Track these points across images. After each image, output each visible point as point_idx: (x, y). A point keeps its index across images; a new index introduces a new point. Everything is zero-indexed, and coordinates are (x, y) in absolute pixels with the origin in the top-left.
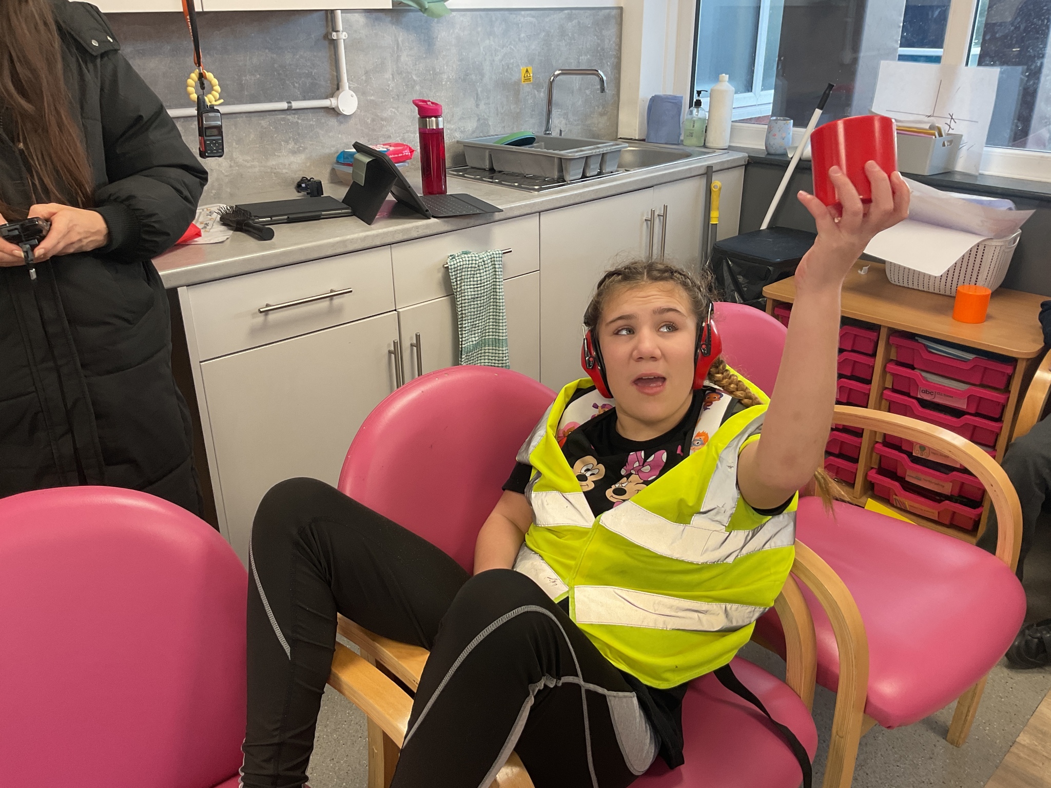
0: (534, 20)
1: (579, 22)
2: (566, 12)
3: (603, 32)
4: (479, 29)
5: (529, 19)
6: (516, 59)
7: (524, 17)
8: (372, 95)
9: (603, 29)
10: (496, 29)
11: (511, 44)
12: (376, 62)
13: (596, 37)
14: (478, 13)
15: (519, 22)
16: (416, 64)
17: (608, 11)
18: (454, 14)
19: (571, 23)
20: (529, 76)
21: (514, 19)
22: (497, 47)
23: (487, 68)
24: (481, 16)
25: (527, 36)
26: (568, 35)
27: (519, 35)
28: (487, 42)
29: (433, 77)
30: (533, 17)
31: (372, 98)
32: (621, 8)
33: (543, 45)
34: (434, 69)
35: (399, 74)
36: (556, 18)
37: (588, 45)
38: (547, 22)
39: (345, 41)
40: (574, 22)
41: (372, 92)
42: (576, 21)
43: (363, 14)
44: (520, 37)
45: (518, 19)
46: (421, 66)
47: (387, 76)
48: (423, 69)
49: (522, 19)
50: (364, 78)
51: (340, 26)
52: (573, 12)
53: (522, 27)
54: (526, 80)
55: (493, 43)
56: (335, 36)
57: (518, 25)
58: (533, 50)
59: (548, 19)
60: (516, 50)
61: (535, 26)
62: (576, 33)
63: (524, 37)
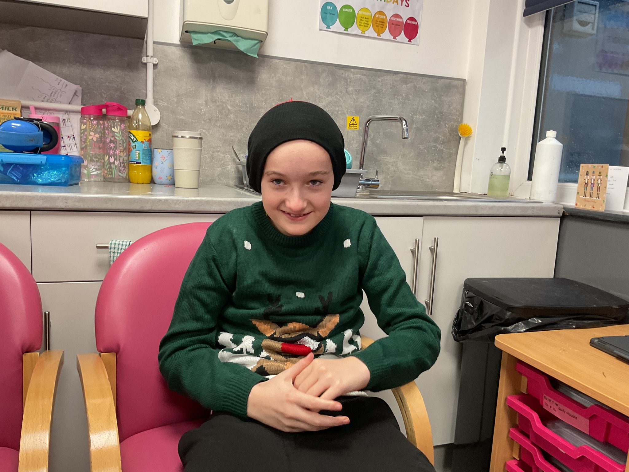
0: (364, 78)
1: (415, 87)
2: (401, 75)
3: (442, 98)
4: (304, 77)
5: (359, 76)
6: (342, 107)
7: (354, 74)
8: (182, 115)
9: (443, 95)
10: (321, 80)
11: (337, 94)
12: (190, 88)
13: (433, 101)
14: (303, 64)
15: (348, 77)
16: (232, 97)
17: (449, 81)
18: (277, 61)
19: (405, 86)
20: (355, 123)
21: (343, 74)
22: (321, 95)
24: (306, 67)
25: (356, 90)
26: (402, 95)
27: (347, 88)
28: (311, 89)
29: (250, 110)
30: (364, 75)
31: (182, 117)
32: (464, 80)
33: (373, 100)
34: (251, 104)
35: (213, 102)
36: (389, 79)
37: (424, 106)
38: (379, 81)
39: (155, 66)
40: (409, 85)
41: (182, 113)
42: (412, 85)
43: (181, 48)
44: (348, 90)
45: (346, 75)
46: (238, 99)
47: (200, 102)
48: (239, 102)
49: (351, 76)
50: (175, 100)
51: (150, 52)
52: (409, 76)
53: (350, 82)
54: (351, 126)
55: (317, 91)
56: (144, 60)
57: (346, 79)
58: (361, 103)
59: (380, 80)
60: (342, 100)
61: (365, 83)
62: (411, 95)
63: (352, 90)
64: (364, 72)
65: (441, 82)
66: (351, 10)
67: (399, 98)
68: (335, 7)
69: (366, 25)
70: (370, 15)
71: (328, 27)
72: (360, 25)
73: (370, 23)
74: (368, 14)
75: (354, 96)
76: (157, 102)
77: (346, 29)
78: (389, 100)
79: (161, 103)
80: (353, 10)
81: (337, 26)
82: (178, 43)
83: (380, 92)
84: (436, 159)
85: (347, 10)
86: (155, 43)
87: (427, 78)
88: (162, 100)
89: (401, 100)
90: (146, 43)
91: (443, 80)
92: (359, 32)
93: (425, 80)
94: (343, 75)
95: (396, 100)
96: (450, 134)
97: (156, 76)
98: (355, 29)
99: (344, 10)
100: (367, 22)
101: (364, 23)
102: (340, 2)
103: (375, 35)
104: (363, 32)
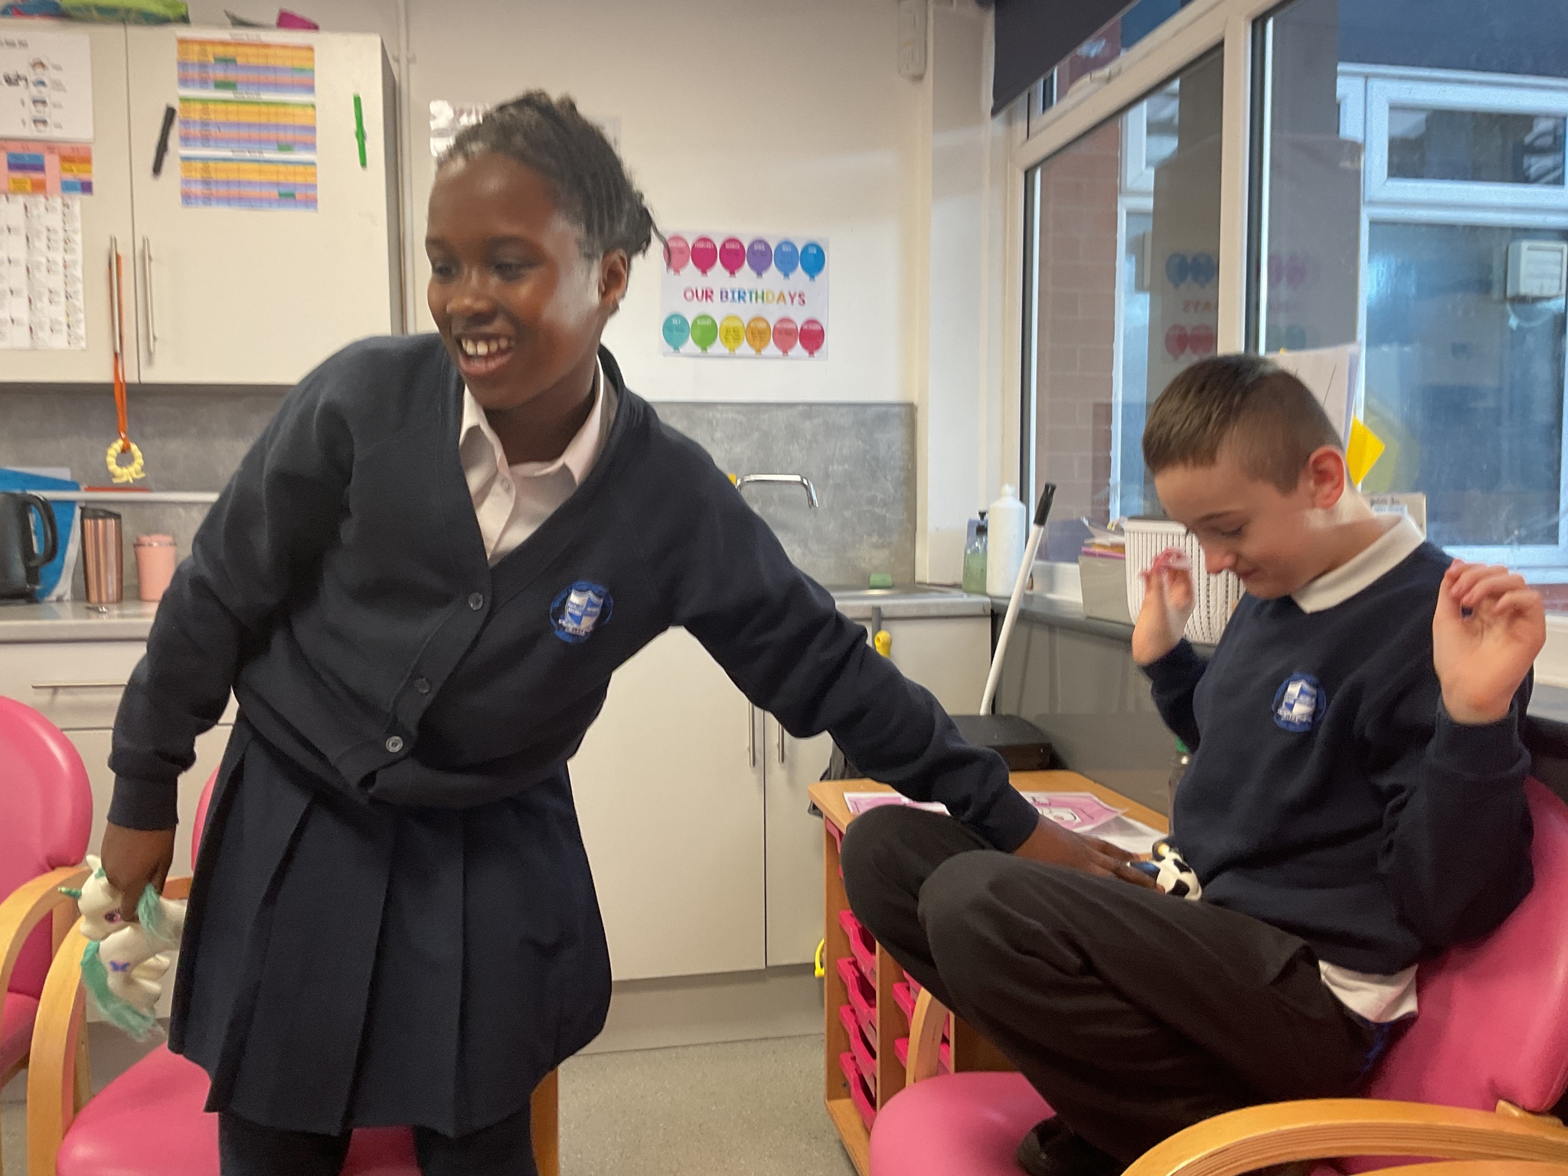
0: (740, 417)
1: (826, 423)
2: (800, 408)
3: (876, 435)
5: (730, 415)
7: (724, 412)
9: (876, 431)
13: (860, 442)
17: (883, 409)
19: (809, 423)
21: (703, 414)
25: (727, 436)
26: (805, 437)
27: (712, 435)
32: (912, 405)
33: (758, 448)
36: (782, 415)
37: (845, 451)
38: (764, 421)
40: (815, 422)
45: (710, 415)
49: (718, 415)
53: (717, 425)
57: (710, 422)
58: (737, 454)
59: (766, 416)
61: (741, 423)
62: (821, 435)
63: (720, 437)
64: (739, 408)
65: (871, 411)
66: (708, 322)
68: (684, 321)
69: (737, 339)
70: (741, 324)
71: (676, 349)
72: (727, 341)
73: (742, 334)
74: (737, 324)
75: (725, 446)
77: (704, 349)
80: (713, 321)
81: (690, 346)
83: (768, 436)
84: (874, 531)
85: (703, 322)
89: (804, 444)
91: (874, 409)
92: (727, 352)
93: (841, 410)
94: (704, 416)
95: (797, 444)
96: (896, 491)
98: (718, 347)
99: (698, 322)
100: (737, 336)
101: (733, 336)
102: (691, 311)
103: (753, 352)
104: (732, 350)
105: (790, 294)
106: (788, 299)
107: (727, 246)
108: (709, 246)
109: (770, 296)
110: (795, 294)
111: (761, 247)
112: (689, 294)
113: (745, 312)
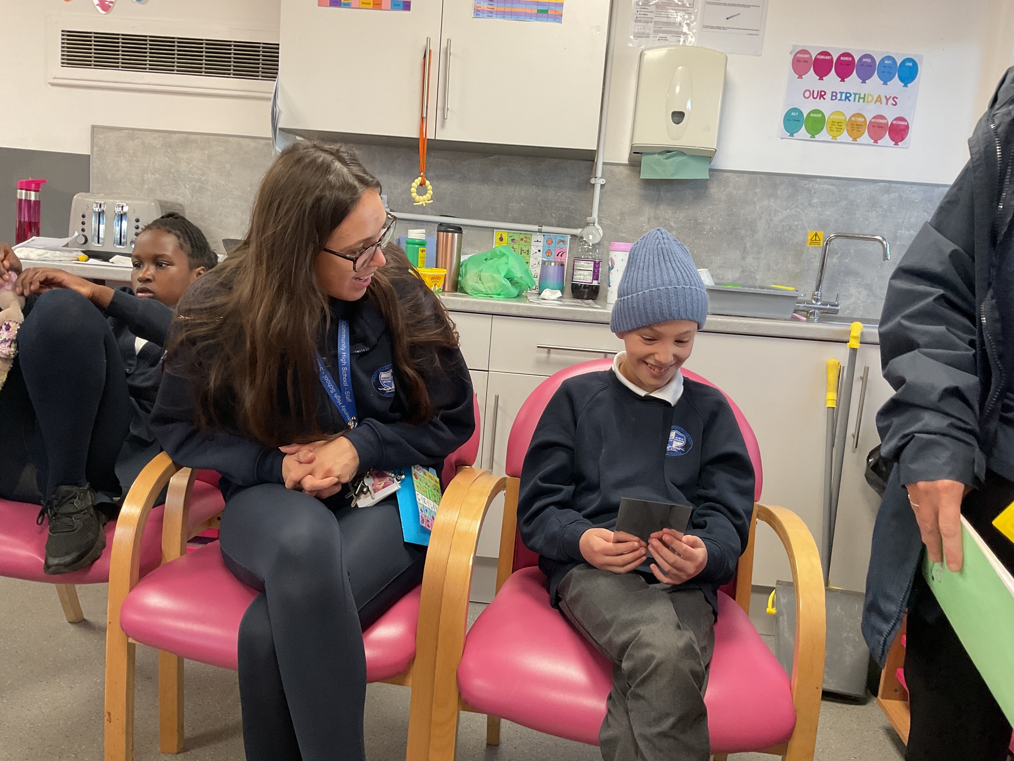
0: (833, 188)
1: (900, 197)
2: (882, 184)
4: (758, 190)
5: (826, 186)
6: (802, 221)
7: (820, 184)
8: (624, 233)
10: (779, 192)
11: (797, 206)
12: (634, 206)
14: (758, 176)
15: (812, 188)
16: (676, 213)
18: (729, 174)
19: (887, 196)
20: (817, 239)
21: (805, 185)
22: (778, 208)
23: (761, 225)
24: (761, 179)
25: (822, 202)
26: (882, 207)
27: (811, 200)
28: (766, 202)
29: (694, 226)
30: (832, 185)
33: (844, 212)
34: (696, 220)
35: (655, 219)
36: (866, 189)
37: (912, 220)
38: (852, 192)
39: (602, 186)
40: (892, 195)
41: (624, 230)
42: (897, 194)
43: (628, 167)
44: (811, 202)
45: (811, 185)
46: (681, 215)
47: (642, 219)
48: (683, 218)
49: (817, 186)
50: (618, 218)
51: (599, 173)
52: (893, 185)
53: (815, 193)
54: (813, 243)
55: (773, 204)
56: (593, 181)
57: (809, 190)
58: (828, 216)
59: (853, 189)
60: (802, 213)
61: (833, 193)
62: (894, 206)
63: (816, 202)
64: (834, 181)
65: (939, 190)
66: (820, 115)
67: (877, 209)
68: (801, 113)
69: (840, 130)
70: (844, 118)
71: (792, 135)
72: (831, 130)
73: (844, 127)
74: (841, 118)
75: (819, 209)
76: (601, 220)
77: (813, 136)
78: (864, 212)
79: (605, 222)
80: (823, 115)
81: (803, 132)
82: (627, 162)
83: (853, 204)
85: (815, 115)
86: (604, 164)
87: (917, 187)
88: (606, 219)
89: (880, 211)
90: (596, 164)
92: (830, 138)
93: (915, 188)
94: (807, 186)
95: (874, 212)
97: (602, 195)
98: (824, 135)
99: (812, 115)
100: (840, 127)
101: (837, 127)
102: (807, 107)
103: (850, 140)
104: (834, 137)
105: (886, 97)
106: (884, 100)
107: (842, 58)
108: (828, 58)
109: (870, 98)
110: (890, 97)
111: (869, 60)
112: (807, 94)
113: (848, 109)
